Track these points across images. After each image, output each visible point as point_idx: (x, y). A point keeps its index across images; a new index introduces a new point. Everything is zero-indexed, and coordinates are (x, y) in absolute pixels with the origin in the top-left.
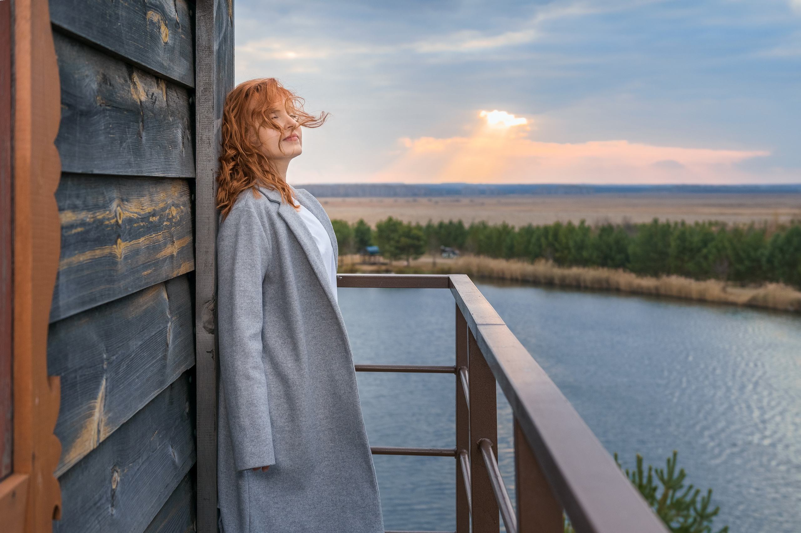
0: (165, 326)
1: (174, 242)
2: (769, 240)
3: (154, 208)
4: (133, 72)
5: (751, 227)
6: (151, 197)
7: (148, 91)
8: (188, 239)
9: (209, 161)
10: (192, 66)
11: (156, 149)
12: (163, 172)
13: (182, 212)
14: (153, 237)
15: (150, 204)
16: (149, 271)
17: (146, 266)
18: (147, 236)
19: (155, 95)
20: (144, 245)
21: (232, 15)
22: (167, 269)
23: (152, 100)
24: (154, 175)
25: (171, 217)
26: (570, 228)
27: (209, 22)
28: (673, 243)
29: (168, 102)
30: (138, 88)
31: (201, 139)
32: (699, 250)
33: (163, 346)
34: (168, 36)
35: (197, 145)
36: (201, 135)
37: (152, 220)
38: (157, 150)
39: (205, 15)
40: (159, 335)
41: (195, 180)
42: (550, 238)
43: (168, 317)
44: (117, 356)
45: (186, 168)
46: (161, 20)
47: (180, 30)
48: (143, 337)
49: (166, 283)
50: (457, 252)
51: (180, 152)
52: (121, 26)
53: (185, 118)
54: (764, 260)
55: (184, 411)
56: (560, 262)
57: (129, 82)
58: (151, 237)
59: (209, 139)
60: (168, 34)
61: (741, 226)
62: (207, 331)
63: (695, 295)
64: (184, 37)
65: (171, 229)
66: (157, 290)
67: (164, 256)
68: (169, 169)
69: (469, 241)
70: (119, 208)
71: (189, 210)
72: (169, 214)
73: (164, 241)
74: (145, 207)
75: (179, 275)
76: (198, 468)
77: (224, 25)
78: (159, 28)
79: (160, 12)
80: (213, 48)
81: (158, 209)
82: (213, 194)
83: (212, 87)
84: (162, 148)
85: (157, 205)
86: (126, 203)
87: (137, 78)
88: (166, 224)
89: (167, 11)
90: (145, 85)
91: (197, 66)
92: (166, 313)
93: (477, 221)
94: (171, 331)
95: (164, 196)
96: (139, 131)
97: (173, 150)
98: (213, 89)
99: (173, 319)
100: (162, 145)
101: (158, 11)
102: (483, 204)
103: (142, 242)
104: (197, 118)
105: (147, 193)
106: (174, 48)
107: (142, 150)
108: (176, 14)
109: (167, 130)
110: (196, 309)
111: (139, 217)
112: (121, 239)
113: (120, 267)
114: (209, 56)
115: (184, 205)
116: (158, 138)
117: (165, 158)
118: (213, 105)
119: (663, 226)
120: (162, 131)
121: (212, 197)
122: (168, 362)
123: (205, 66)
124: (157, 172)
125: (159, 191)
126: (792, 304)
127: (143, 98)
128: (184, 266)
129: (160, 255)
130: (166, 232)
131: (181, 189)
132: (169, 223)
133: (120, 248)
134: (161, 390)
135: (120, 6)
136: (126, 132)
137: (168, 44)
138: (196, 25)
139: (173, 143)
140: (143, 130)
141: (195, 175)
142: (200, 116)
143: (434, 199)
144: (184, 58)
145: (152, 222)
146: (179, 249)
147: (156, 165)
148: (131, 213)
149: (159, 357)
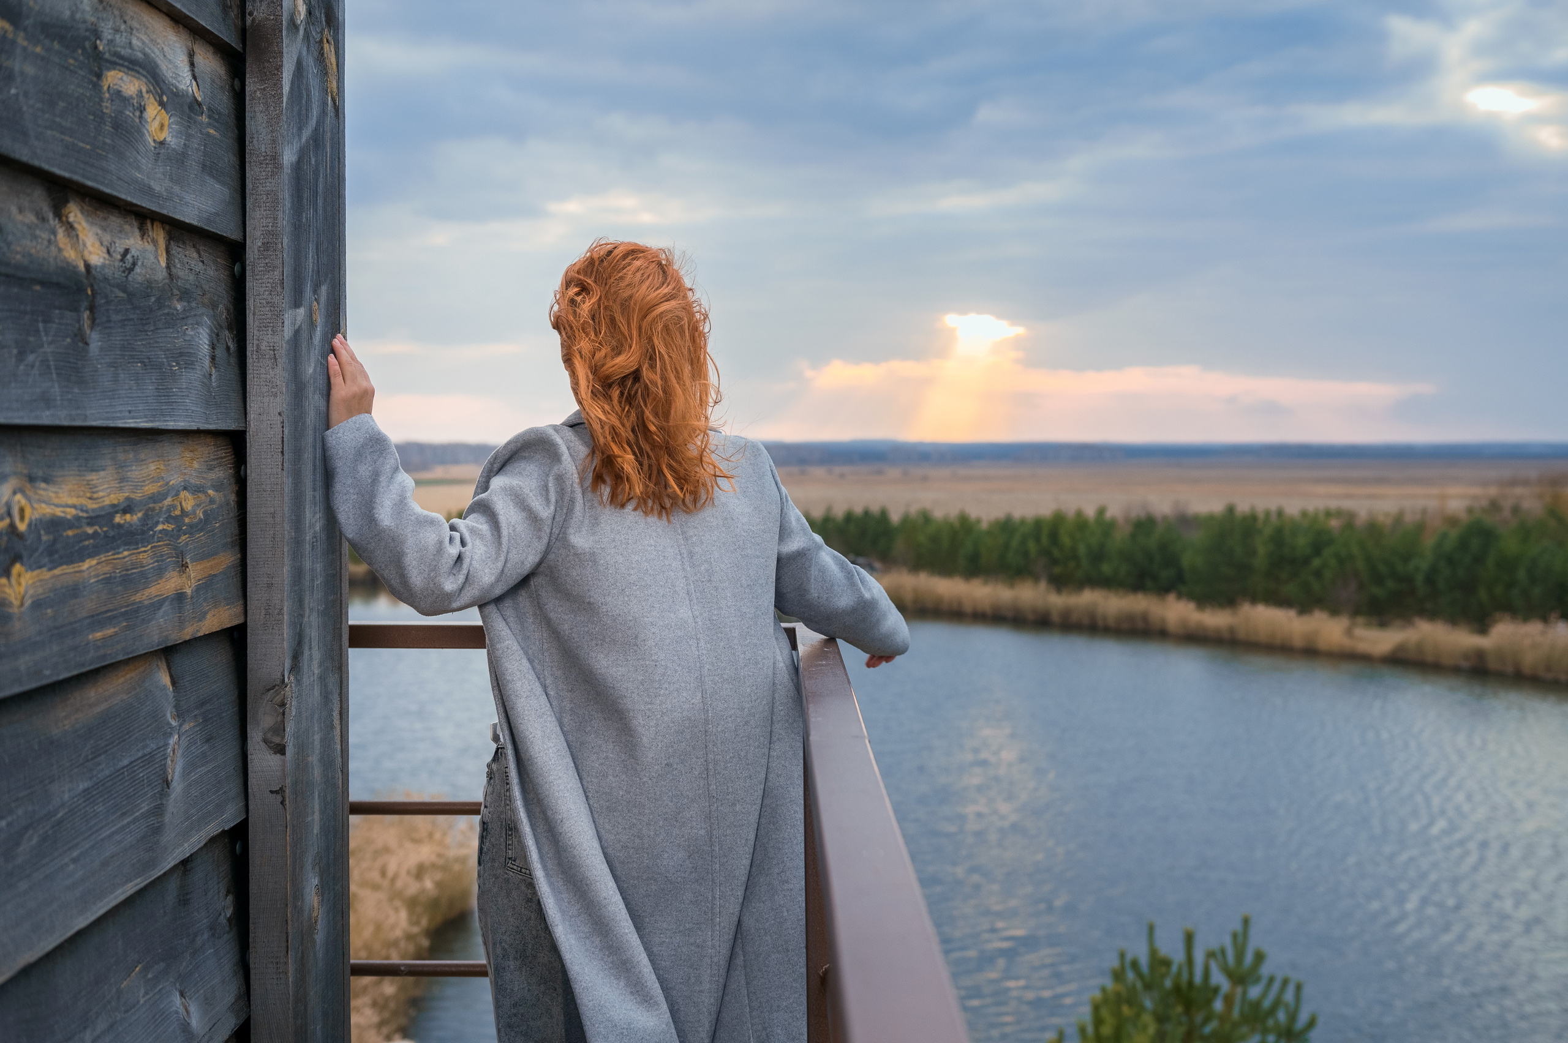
0: (161, 744)
1: (188, 567)
2: (1429, 542)
3: (127, 494)
4: (67, 202)
5: (1399, 519)
6: (120, 471)
7: (111, 244)
8: (227, 559)
9: (275, 395)
10: (238, 197)
11: (132, 368)
12: (152, 419)
13: (210, 501)
14: (124, 558)
15: (117, 488)
16: (110, 631)
17: (98, 620)
18: (105, 557)
19: (133, 252)
20: (97, 576)
21: (338, 94)
22: (166, 623)
23: (125, 263)
24: (121, 425)
25: (178, 512)
26: (1081, 524)
27: (274, 105)
28: (1262, 549)
29: (173, 269)
30: (81, 236)
31: (258, 348)
32: (1306, 561)
33: (156, 786)
34: (166, 128)
35: (249, 361)
36: (257, 342)
37: (122, 522)
38: (133, 372)
39: (264, 89)
40: (141, 765)
41: (246, 434)
42: (1045, 539)
43: (171, 724)
44: (10, 819)
45: (218, 411)
46: (147, 92)
47: (204, 119)
48: (95, 773)
49: (168, 652)
50: (878, 565)
51: (204, 376)
52: (21, 98)
53: (221, 306)
54: (1419, 579)
55: (220, 914)
56: (1059, 583)
57: (51, 222)
58: (116, 556)
59: (274, 350)
60: (166, 123)
61: (1381, 518)
62: (270, 748)
63: (1298, 642)
64: (215, 133)
65: (178, 539)
66: (141, 669)
67: (156, 596)
68: (170, 412)
69: (899, 546)
70: (19, 497)
71: (233, 498)
72: (173, 507)
73: (156, 564)
74: (101, 494)
75: (200, 634)
76: (252, 1032)
77: (315, 112)
78: (142, 109)
79: (144, 76)
80: (283, 159)
81: (140, 497)
82: (283, 465)
83: (280, 240)
84: (148, 367)
85: (137, 489)
86: (43, 485)
87: (79, 215)
88: (164, 529)
89: (166, 74)
90: (104, 229)
91: (248, 195)
92: (165, 715)
93: (913, 510)
94: (179, 753)
95: (158, 468)
96: (80, 329)
97: (182, 372)
98: (282, 245)
99: (186, 727)
100: (150, 361)
101: (138, 72)
102: (925, 479)
103: (88, 569)
104: (249, 305)
105: (110, 463)
106: (184, 155)
107: (87, 370)
108: (194, 83)
109: (166, 328)
110: (248, 703)
111: (81, 514)
112: (22, 564)
113: (17, 625)
114: (273, 174)
115: (218, 488)
116: (139, 345)
117: (157, 389)
118: (281, 278)
119: (1245, 519)
120: (152, 331)
121: (280, 470)
122: (167, 818)
123: (265, 197)
124: (133, 418)
125: (145, 460)
126: (1466, 656)
127: (97, 257)
128: (214, 616)
129: (143, 595)
130: (164, 545)
131: (209, 453)
132: (173, 526)
133: (19, 584)
134: (146, 880)
135: (18, 51)
136: (37, 331)
137: (167, 146)
138: (247, 109)
139: (185, 357)
140: (92, 328)
141: (244, 425)
142: (254, 301)
143: (838, 470)
144: (214, 177)
145: (120, 526)
146: (199, 580)
147: (130, 402)
148: (57, 506)
149: (141, 812)
